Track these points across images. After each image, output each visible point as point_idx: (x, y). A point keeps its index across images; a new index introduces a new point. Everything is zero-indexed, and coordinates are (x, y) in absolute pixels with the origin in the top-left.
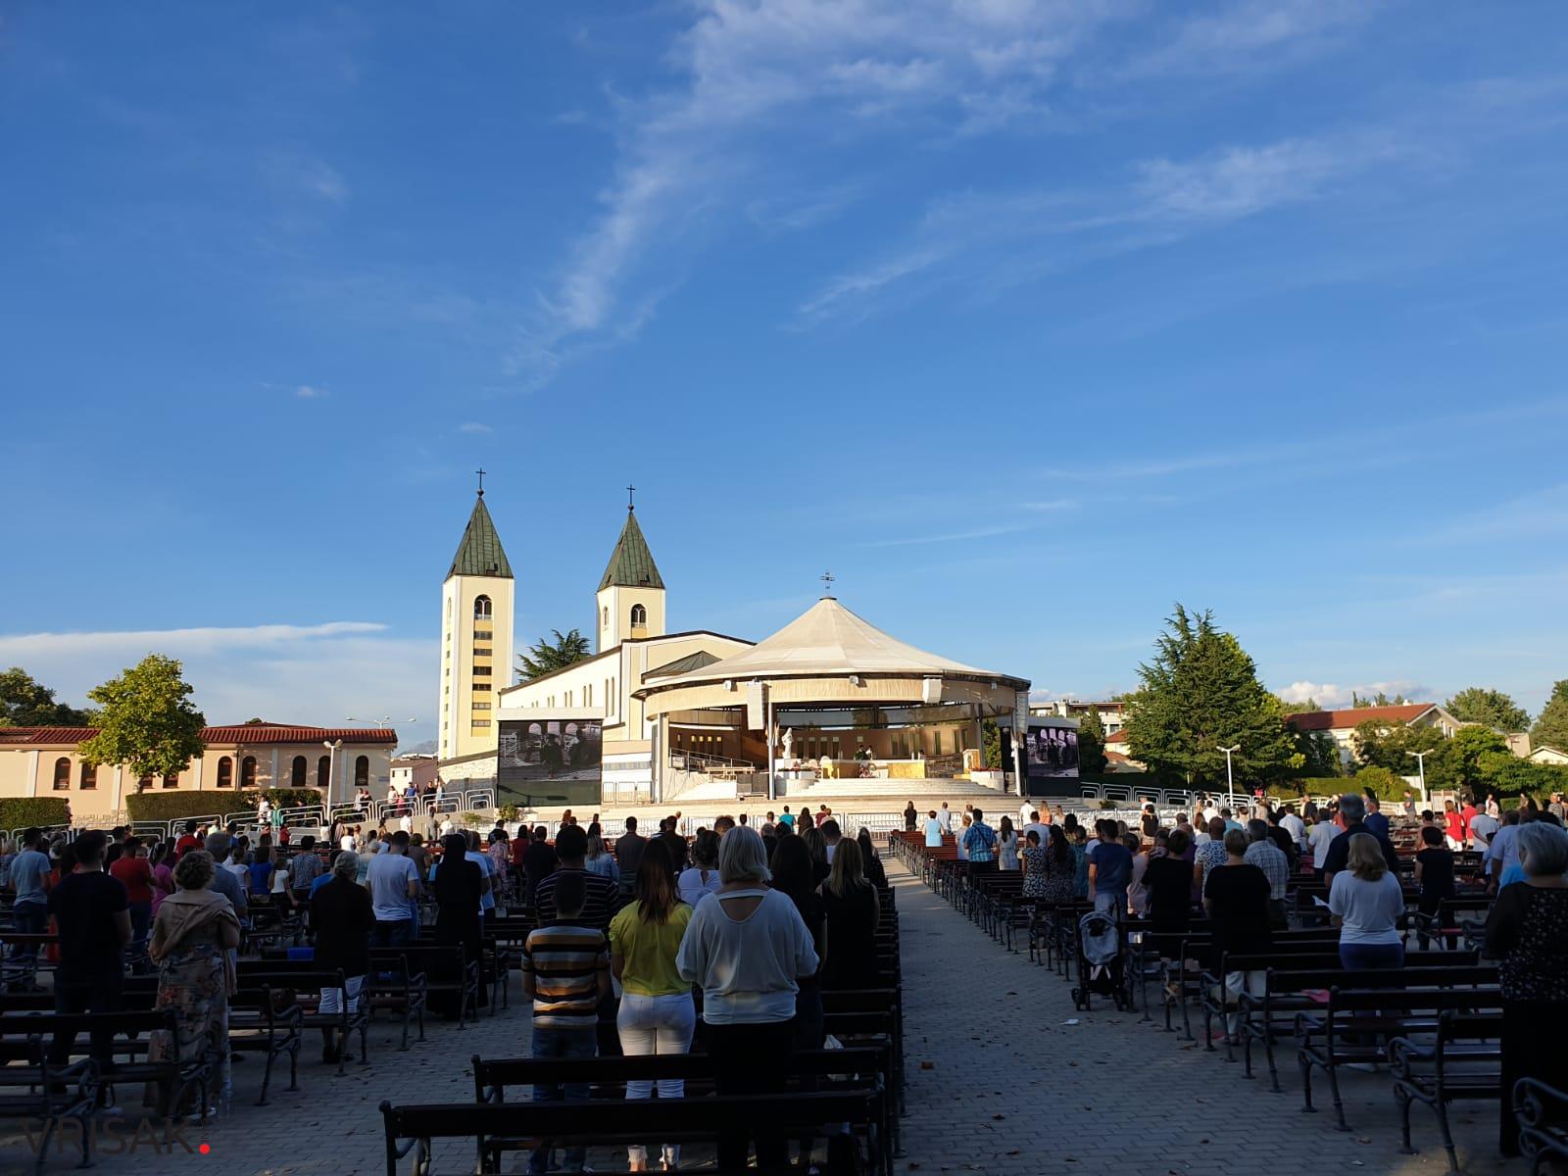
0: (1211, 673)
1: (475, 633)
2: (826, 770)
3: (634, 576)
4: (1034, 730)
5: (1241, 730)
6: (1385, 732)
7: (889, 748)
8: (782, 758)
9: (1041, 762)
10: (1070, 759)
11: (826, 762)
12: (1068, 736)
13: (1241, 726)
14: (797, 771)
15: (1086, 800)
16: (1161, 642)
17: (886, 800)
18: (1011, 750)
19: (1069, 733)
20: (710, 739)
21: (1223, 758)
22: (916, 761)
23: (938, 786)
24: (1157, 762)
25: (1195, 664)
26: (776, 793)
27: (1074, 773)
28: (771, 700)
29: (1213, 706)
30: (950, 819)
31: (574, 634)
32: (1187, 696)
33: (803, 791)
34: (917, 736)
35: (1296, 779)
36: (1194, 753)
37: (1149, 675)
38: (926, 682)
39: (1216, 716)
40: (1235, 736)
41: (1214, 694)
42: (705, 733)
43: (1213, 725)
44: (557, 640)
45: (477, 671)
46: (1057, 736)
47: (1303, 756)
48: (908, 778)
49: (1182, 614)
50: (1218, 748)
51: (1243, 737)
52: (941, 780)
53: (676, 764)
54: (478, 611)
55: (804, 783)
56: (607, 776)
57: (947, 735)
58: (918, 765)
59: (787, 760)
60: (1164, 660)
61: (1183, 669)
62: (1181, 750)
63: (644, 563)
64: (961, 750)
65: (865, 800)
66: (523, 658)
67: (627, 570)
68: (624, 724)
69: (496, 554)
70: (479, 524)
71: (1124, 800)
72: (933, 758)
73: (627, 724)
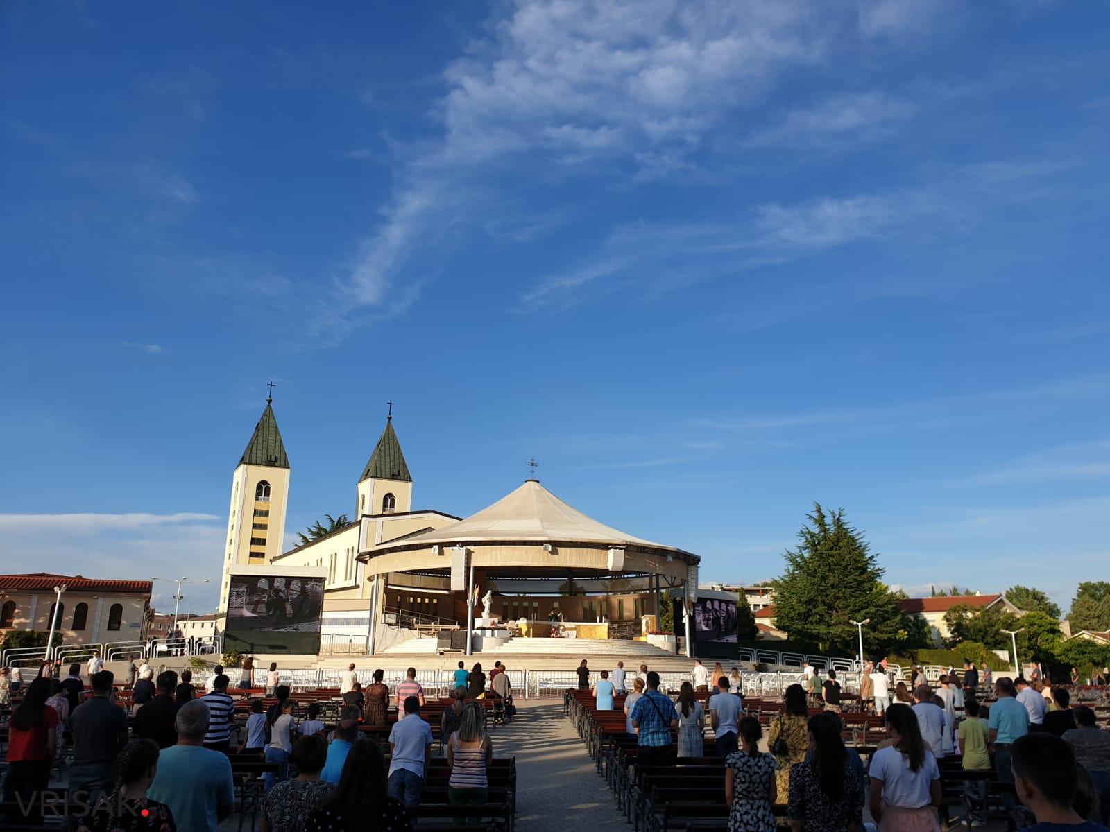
0: (843, 560)
1: (255, 510)
2: (521, 630)
3: (388, 470)
4: (702, 601)
5: (868, 607)
6: (970, 615)
7: (580, 612)
8: (481, 617)
9: (707, 629)
10: (730, 627)
11: (522, 623)
12: (729, 608)
13: (869, 603)
14: (493, 630)
15: (743, 663)
16: (803, 533)
17: (571, 658)
18: (682, 617)
19: (731, 605)
20: (427, 601)
21: (854, 630)
22: (601, 624)
23: (619, 647)
24: (799, 632)
25: (831, 553)
26: (473, 649)
27: (733, 639)
28: (474, 563)
29: (845, 587)
30: (625, 678)
31: (343, 518)
32: (824, 578)
33: (497, 647)
34: (604, 604)
35: (910, 650)
36: (829, 626)
37: (792, 560)
38: (611, 552)
39: (847, 595)
40: (863, 612)
41: (847, 577)
42: (423, 596)
43: (845, 602)
44: (329, 523)
45: (254, 541)
46: (720, 606)
47: (906, 633)
48: (593, 639)
49: (819, 511)
50: (851, 621)
51: (870, 612)
52: (621, 641)
53: (389, 621)
54: (258, 494)
55: (499, 640)
56: (325, 630)
57: (629, 603)
58: (602, 627)
59: (485, 620)
60: (805, 548)
61: (821, 556)
62: (818, 622)
63: (396, 462)
64: (640, 617)
65: (552, 657)
66: (301, 535)
67: (383, 467)
68: (358, 587)
69: (278, 449)
70: (267, 423)
71: (774, 663)
72: (616, 623)
73: (361, 586)
